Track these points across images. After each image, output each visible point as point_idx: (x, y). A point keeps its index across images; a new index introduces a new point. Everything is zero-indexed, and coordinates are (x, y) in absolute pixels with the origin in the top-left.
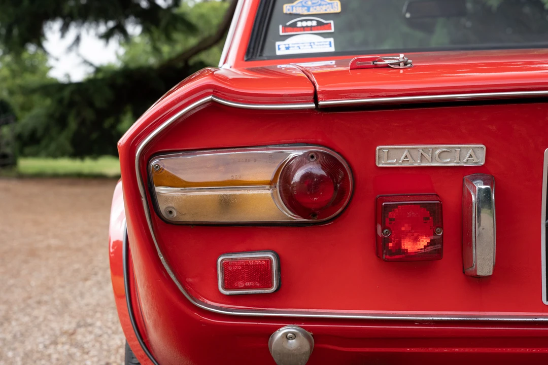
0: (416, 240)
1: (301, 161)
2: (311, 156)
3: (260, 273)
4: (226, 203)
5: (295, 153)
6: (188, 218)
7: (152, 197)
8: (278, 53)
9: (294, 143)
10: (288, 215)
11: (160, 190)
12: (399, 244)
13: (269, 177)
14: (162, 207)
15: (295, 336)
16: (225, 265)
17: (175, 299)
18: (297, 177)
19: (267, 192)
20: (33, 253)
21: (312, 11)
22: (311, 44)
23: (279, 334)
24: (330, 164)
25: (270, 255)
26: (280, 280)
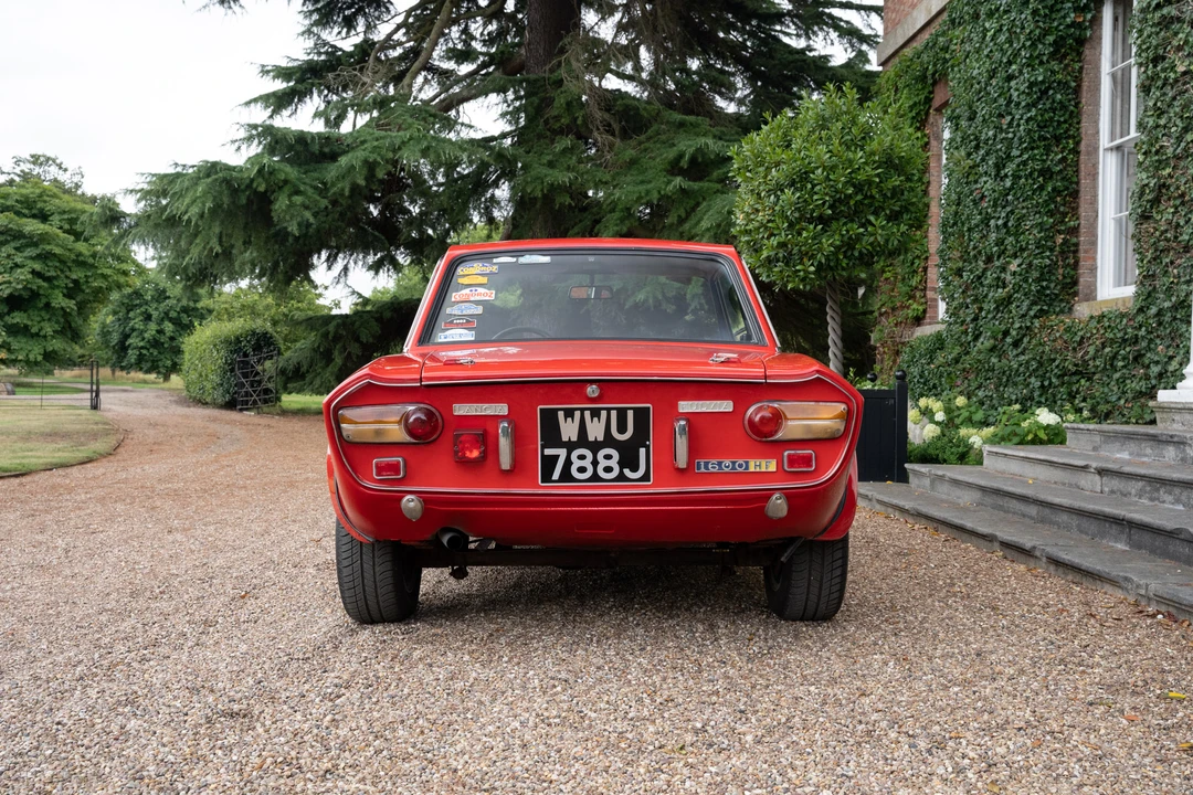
0: (471, 451)
1: (414, 412)
2: (419, 409)
3: (394, 468)
4: (378, 432)
5: (411, 408)
6: (357, 440)
7: (339, 429)
8: (440, 341)
9: (411, 403)
10: (408, 439)
11: (343, 425)
12: (465, 454)
13: (398, 419)
14: (344, 434)
15: (413, 500)
16: (377, 464)
17: (352, 482)
18: (411, 420)
19: (396, 427)
20: (292, 484)
21: (464, 313)
22: (460, 335)
23: (405, 499)
24: (429, 414)
25: (400, 459)
26: (406, 472)
